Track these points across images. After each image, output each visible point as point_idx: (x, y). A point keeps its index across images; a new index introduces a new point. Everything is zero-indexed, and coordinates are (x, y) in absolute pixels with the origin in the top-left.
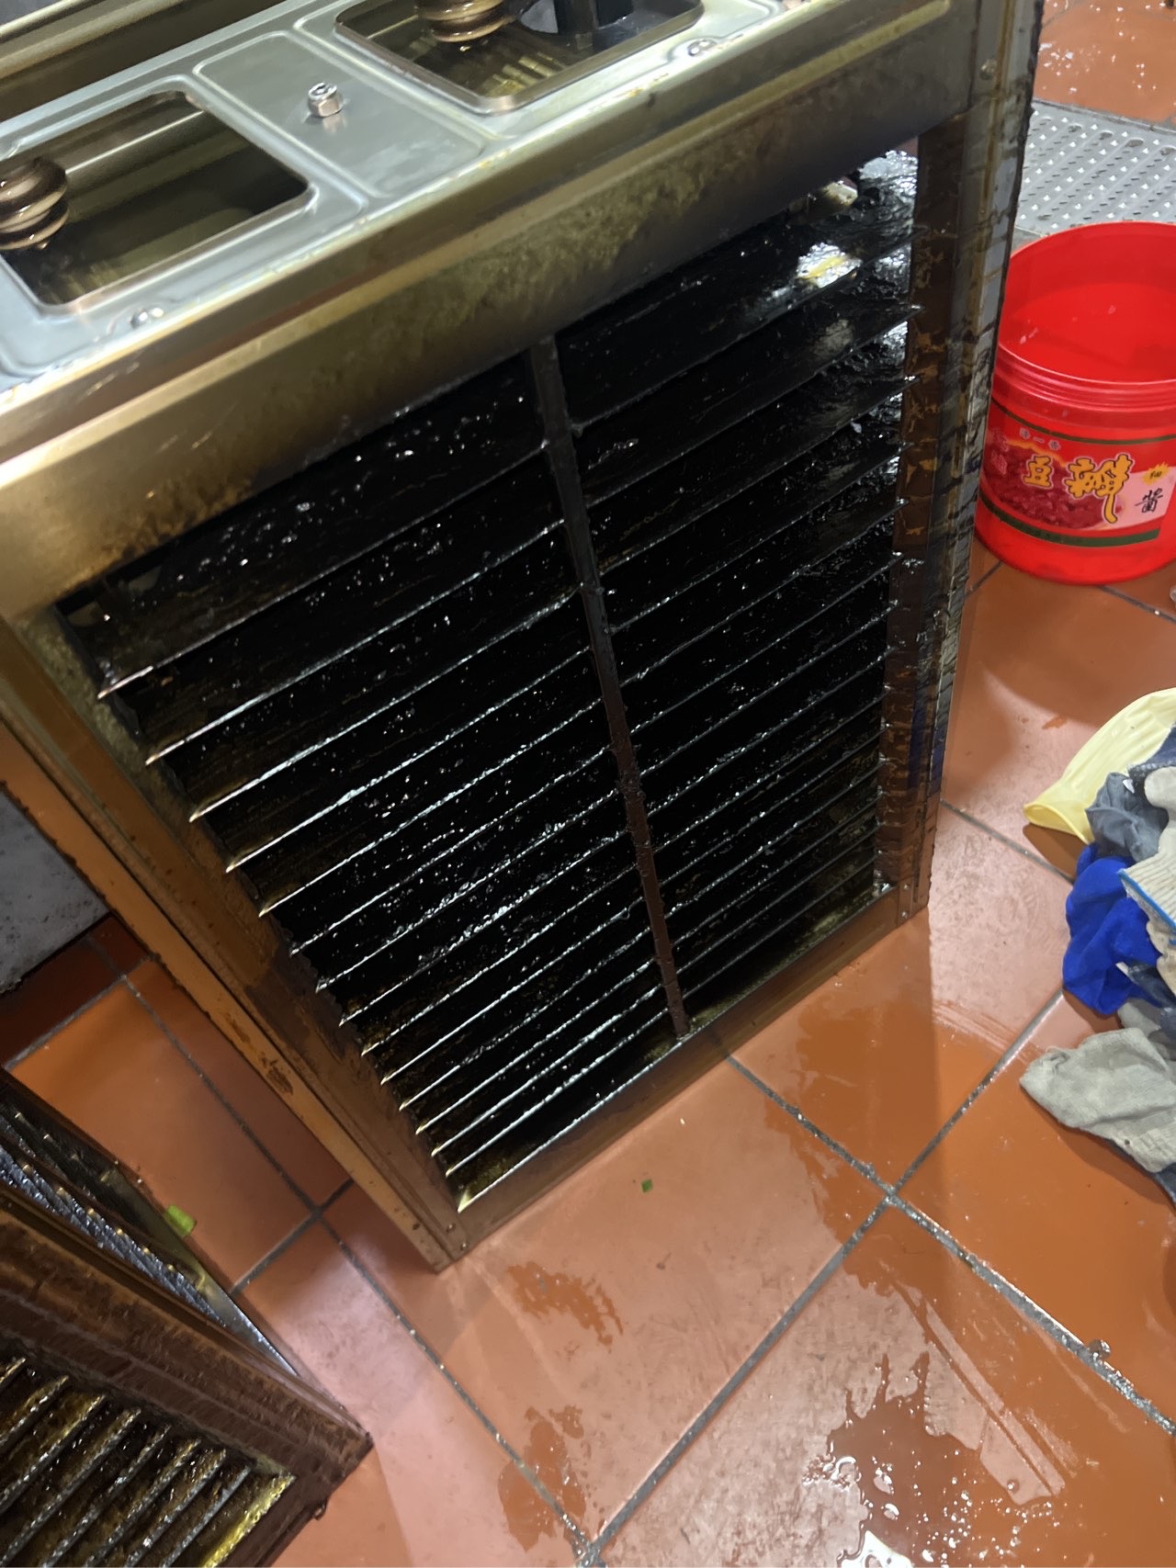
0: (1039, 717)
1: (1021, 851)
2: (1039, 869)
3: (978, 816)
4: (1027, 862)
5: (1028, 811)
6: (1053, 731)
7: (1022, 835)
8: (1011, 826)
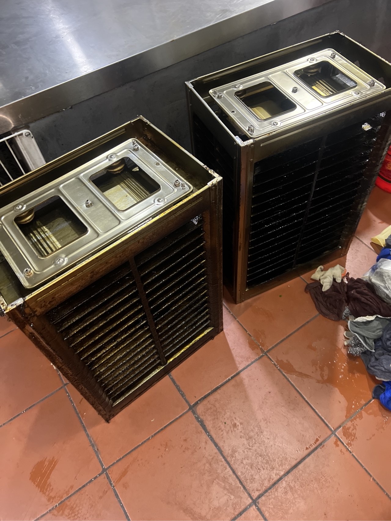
0: (378, 221)
1: (369, 247)
2: (372, 251)
3: (361, 239)
4: (370, 250)
5: (372, 239)
6: (380, 224)
7: (370, 244)
8: (367, 242)
